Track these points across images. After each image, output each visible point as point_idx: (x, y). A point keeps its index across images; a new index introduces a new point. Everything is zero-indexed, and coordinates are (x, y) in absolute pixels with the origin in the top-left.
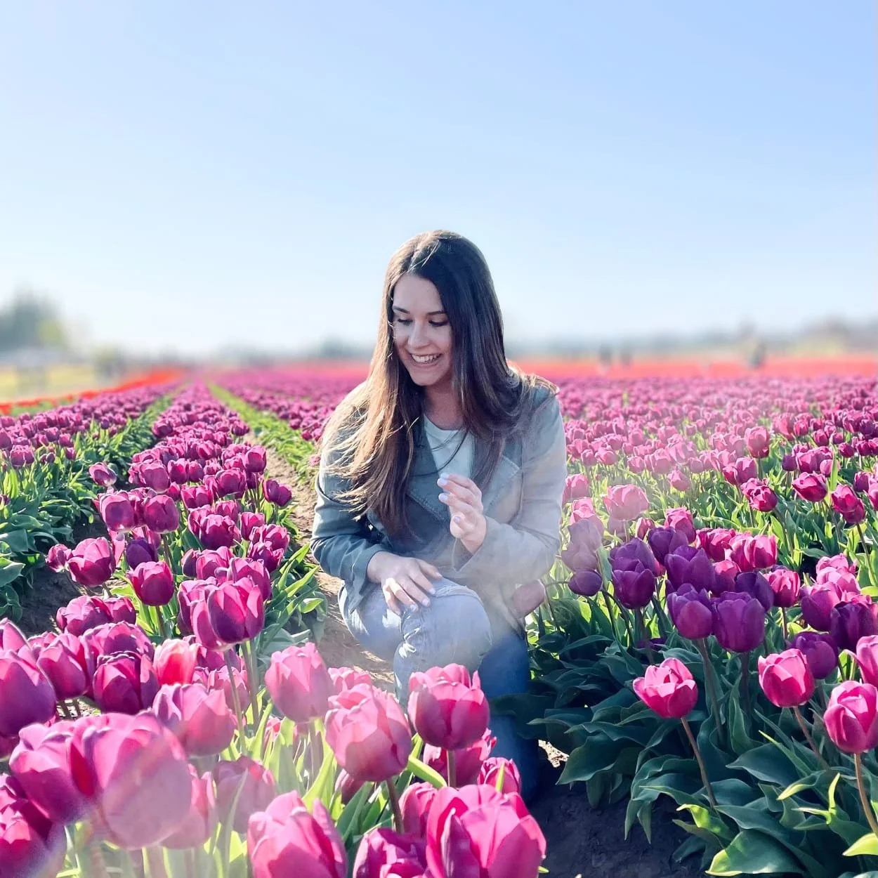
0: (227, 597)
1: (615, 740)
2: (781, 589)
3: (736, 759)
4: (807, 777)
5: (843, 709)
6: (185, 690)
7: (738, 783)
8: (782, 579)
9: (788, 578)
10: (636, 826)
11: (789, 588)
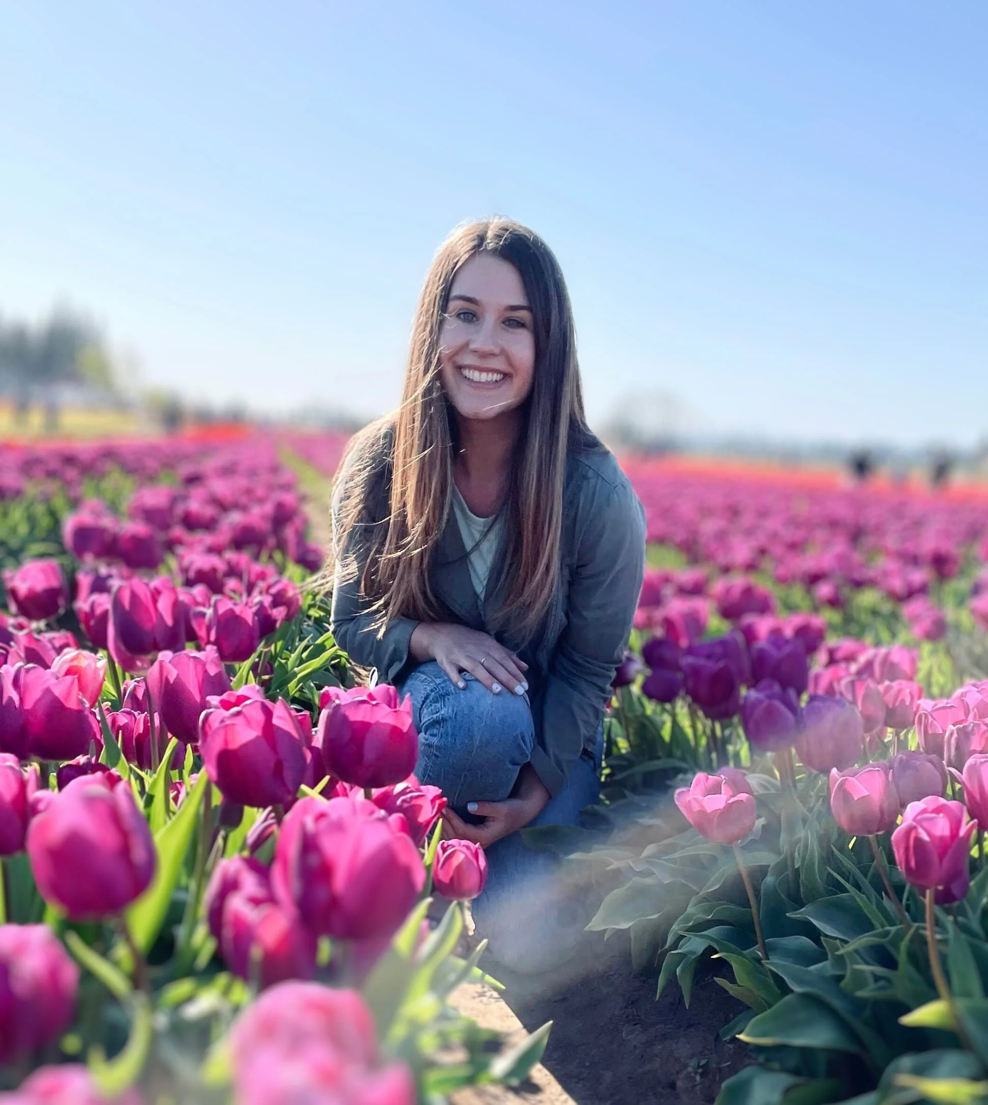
0: (134, 596)
1: (666, 882)
2: (897, 703)
3: (802, 908)
4: (880, 930)
5: (915, 828)
6: (28, 670)
7: (804, 941)
8: (900, 691)
9: (908, 691)
10: (673, 982)
11: (908, 703)
